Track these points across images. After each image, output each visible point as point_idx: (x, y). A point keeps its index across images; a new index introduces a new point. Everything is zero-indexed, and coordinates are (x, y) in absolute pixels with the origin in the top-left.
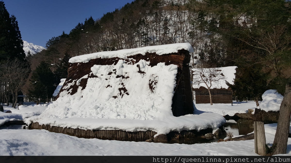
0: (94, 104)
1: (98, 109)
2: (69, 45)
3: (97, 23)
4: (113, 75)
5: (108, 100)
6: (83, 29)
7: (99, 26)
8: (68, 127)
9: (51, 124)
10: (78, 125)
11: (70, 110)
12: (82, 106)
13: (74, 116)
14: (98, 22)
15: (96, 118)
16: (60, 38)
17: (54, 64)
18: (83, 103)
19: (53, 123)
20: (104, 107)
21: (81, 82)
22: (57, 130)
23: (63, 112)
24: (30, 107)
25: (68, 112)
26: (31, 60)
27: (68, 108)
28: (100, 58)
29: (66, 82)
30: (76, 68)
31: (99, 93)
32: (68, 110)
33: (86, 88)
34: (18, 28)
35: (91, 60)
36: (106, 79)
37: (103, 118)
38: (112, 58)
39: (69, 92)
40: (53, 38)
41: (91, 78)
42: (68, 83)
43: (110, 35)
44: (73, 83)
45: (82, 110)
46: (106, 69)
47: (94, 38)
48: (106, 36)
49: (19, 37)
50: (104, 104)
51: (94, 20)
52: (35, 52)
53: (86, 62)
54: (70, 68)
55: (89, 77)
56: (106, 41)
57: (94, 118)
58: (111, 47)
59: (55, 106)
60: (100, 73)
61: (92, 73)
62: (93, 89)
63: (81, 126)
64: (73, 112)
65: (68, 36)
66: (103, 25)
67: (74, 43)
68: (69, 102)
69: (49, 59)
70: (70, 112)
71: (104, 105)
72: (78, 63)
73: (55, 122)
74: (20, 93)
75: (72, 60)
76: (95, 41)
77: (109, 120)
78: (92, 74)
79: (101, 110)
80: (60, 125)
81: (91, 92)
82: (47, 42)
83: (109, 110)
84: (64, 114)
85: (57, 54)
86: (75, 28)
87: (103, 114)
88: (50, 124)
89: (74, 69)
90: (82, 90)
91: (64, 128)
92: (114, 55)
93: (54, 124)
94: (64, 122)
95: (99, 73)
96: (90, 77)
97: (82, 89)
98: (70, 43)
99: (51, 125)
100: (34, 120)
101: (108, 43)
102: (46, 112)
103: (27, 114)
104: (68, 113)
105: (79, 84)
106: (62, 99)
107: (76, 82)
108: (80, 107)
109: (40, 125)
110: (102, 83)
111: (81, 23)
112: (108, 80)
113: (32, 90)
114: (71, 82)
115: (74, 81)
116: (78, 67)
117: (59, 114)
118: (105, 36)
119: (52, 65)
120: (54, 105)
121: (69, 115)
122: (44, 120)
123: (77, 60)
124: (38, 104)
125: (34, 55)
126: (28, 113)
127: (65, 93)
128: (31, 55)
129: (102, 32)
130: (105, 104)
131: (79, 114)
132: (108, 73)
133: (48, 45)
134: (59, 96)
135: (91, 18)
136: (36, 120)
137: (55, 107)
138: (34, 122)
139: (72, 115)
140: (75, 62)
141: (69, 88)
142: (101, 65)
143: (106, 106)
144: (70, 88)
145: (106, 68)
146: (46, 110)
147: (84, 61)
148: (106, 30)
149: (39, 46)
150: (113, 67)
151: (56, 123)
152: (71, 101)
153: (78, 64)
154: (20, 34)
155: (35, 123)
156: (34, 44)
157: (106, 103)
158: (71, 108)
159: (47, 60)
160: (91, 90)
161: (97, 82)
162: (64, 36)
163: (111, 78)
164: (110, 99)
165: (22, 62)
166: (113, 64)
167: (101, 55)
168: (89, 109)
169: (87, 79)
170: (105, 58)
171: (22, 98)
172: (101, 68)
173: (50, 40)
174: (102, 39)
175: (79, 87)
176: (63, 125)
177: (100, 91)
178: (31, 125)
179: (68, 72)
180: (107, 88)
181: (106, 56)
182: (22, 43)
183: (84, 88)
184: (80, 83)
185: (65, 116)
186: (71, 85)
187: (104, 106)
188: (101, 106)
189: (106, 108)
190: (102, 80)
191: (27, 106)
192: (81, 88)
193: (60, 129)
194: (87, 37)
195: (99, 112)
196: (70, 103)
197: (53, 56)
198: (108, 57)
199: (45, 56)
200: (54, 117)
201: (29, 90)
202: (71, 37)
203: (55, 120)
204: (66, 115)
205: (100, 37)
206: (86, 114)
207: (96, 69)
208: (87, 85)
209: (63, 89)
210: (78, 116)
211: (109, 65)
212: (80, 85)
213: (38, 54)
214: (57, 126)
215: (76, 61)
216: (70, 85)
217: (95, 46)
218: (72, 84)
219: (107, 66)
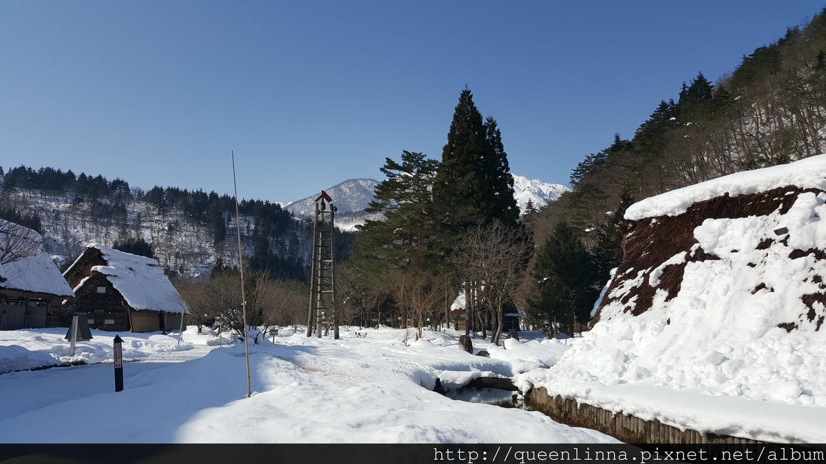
0: (709, 349)
1: (725, 365)
2: (635, 169)
3: (721, 89)
4: (776, 248)
5: (762, 336)
6: (674, 118)
7: (727, 98)
8: (625, 413)
9: (578, 397)
10: (656, 410)
11: (631, 360)
12: (668, 352)
13: (645, 379)
14: (723, 86)
15: (718, 394)
16: (607, 155)
17: (592, 229)
18: (671, 343)
19: (584, 394)
20: (745, 358)
21: (663, 274)
22: (597, 417)
23: (610, 366)
24: (534, 343)
25: (626, 365)
26: (535, 222)
27: (626, 354)
28: (727, 194)
29: (619, 276)
30: (647, 235)
31: (726, 312)
32: (625, 362)
33: (679, 293)
34: (501, 147)
35: (693, 205)
36: (752, 265)
37: (743, 397)
38: (769, 189)
39: (629, 308)
40: (588, 157)
41: (697, 262)
42: (623, 281)
43: (768, 119)
44: (640, 279)
45: (671, 364)
46: (750, 231)
47: (713, 136)
48: (754, 125)
49: (503, 168)
50: (746, 350)
51: (708, 83)
52: (546, 200)
53: (677, 214)
54: (628, 236)
55: (688, 258)
56: (756, 138)
57: (709, 394)
58: (775, 156)
59: (588, 346)
60: (726, 245)
61: (700, 248)
62: (704, 297)
63: (664, 413)
64: (639, 368)
65: (629, 145)
66: (743, 91)
67: (649, 161)
68: (628, 337)
69: (579, 217)
70: (632, 368)
71: (745, 352)
72: (652, 218)
73: (588, 392)
74: (509, 308)
75: (634, 212)
76: (715, 145)
77: (764, 404)
78: (700, 250)
79: (736, 370)
80: (602, 403)
81: (697, 309)
82: (573, 172)
83: (765, 370)
84: (615, 371)
85: (600, 201)
86: (649, 118)
87: (743, 382)
88: (575, 395)
89: (639, 238)
90: (666, 301)
91: (614, 413)
92: (778, 181)
93: (586, 398)
94: (613, 397)
95: (724, 244)
96: (694, 259)
97: (668, 299)
98: (636, 164)
99: (579, 401)
100: (536, 381)
101: (761, 145)
102: (566, 360)
103: (522, 361)
104: (625, 369)
105: (659, 282)
106: (608, 328)
107: (646, 276)
108: (662, 352)
109: (551, 395)
110: (736, 279)
111: (667, 102)
112: (758, 268)
113: (536, 300)
114: (633, 275)
115: (640, 273)
116: (654, 229)
117: (602, 371)
118: (750, 126)
119: (587, 230)
120: (587, 343)
121: (629, 376)
122: (559, 384)
123: (648, 211)
124: (550, 338)
125: (541, 208)
126: (525, 359)
127: (617, 310)
128: (534, 210)
129: (739, 114)
130: (750, 350)
131: (660, 374)
132: (756, 243)
133: (575, 179)
134: (599, 319)
135: (701, 77)
136: (540, 381)
137: (589, 348)
138: (537, 386)
139: (639, 376)
140: (642, 216)
141: (626, 295)
142: (731, 217)
143: (755, 357)
144: (628, 295)
145: (749, 227)
146: (565, 355)
147: (671, 212)
148: (753, 105)
149: (554, 185)
150: (776, 222)
151: (591, 394)
152: (634, 335)
153: (654, 221)
154: (506, 161)
155: (539, 389)
156: (543, 182)
157: (753, 346)
158: (635, 354)
159: (574, 220)
160: (698, 301)
161: (716, 274)
162: (619, 146)
163: (768, 259)
164: (767, 334)
165: (510, 228)
166: (777, 211)
167: (730, 185)
168: (692, 361)
169: (683, 265)
170: (744, 192)
171: (516, 320)
172: (729, 227)
173: (580, 165)
174: (738, 137)
175: (658, 291)
176: (610, 403)
177: (728, 303)
178: (529, 392)
179: (623, 247)
180: (753, 293)
181: (747, 187)
182: (512, 182)
183: (673, 293)
184: (659, 278)
185: (616, 377)
186: (634, 285)
187: (744, 356)
188: (735, 356)
189: (752, 363)
190: (736, 266)
191: (526, 340)
192: (665, 294)
193: (604, 414)
194: (687, 138)
195: (729, 373)
196: (631, 340)
197: (590, 208)
198: (755, 189)
199: (569, 208)
200: (586, 376)
201: (528, 300)
202: (637, 148)
203: (588, 387)
204: (620, 375)
205: (734, 131)
206: (682, 378)
207: (712, 233)
208: (683, 284)
209: (610, 296)
210: (655, 383)
211: (760, 217)
212: (661, 286)
213: (551, 204)
214: (596, 406)
215: (646, 213)
216: (629, 284)
217: (716, 160)
218: (637, 281)
219: (752, 219)
